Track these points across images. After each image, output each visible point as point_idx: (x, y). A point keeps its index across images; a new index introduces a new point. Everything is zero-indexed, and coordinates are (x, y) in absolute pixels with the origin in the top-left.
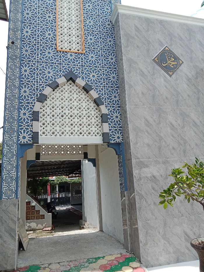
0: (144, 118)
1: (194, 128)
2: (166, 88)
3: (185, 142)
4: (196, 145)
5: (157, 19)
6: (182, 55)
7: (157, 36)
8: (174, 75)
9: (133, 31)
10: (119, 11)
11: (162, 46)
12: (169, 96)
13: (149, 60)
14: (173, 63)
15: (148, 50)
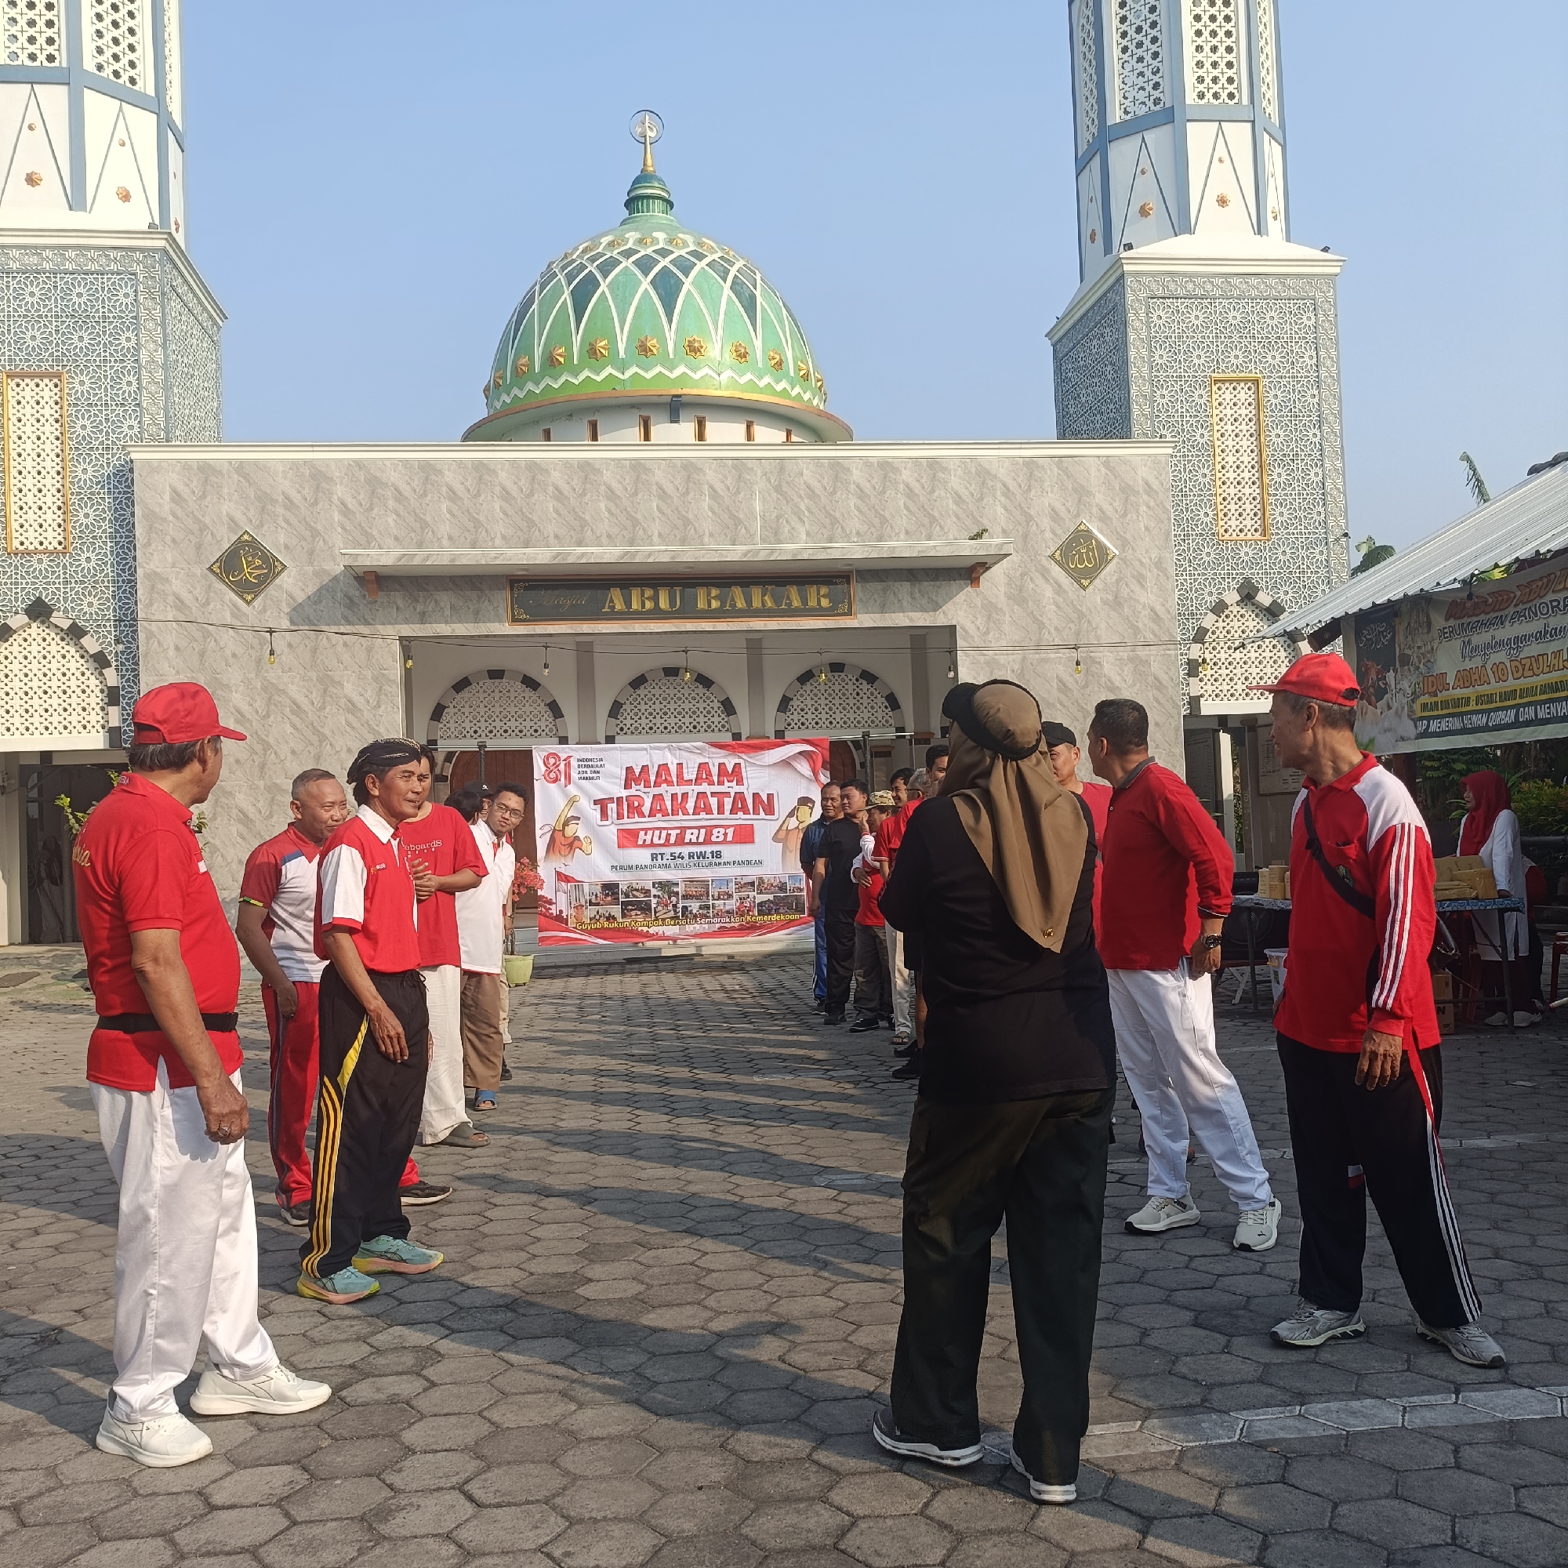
1: (293, 718)
5: (229, 461)
6: (286, 547)
7: (227, 507)
8: (259, 599)
9: (164, 504)
10: (134, 456)
11: (235, 533)
12: (240, 651)
13: (199, 570)
14: (258, 572)
15: (199, 547)
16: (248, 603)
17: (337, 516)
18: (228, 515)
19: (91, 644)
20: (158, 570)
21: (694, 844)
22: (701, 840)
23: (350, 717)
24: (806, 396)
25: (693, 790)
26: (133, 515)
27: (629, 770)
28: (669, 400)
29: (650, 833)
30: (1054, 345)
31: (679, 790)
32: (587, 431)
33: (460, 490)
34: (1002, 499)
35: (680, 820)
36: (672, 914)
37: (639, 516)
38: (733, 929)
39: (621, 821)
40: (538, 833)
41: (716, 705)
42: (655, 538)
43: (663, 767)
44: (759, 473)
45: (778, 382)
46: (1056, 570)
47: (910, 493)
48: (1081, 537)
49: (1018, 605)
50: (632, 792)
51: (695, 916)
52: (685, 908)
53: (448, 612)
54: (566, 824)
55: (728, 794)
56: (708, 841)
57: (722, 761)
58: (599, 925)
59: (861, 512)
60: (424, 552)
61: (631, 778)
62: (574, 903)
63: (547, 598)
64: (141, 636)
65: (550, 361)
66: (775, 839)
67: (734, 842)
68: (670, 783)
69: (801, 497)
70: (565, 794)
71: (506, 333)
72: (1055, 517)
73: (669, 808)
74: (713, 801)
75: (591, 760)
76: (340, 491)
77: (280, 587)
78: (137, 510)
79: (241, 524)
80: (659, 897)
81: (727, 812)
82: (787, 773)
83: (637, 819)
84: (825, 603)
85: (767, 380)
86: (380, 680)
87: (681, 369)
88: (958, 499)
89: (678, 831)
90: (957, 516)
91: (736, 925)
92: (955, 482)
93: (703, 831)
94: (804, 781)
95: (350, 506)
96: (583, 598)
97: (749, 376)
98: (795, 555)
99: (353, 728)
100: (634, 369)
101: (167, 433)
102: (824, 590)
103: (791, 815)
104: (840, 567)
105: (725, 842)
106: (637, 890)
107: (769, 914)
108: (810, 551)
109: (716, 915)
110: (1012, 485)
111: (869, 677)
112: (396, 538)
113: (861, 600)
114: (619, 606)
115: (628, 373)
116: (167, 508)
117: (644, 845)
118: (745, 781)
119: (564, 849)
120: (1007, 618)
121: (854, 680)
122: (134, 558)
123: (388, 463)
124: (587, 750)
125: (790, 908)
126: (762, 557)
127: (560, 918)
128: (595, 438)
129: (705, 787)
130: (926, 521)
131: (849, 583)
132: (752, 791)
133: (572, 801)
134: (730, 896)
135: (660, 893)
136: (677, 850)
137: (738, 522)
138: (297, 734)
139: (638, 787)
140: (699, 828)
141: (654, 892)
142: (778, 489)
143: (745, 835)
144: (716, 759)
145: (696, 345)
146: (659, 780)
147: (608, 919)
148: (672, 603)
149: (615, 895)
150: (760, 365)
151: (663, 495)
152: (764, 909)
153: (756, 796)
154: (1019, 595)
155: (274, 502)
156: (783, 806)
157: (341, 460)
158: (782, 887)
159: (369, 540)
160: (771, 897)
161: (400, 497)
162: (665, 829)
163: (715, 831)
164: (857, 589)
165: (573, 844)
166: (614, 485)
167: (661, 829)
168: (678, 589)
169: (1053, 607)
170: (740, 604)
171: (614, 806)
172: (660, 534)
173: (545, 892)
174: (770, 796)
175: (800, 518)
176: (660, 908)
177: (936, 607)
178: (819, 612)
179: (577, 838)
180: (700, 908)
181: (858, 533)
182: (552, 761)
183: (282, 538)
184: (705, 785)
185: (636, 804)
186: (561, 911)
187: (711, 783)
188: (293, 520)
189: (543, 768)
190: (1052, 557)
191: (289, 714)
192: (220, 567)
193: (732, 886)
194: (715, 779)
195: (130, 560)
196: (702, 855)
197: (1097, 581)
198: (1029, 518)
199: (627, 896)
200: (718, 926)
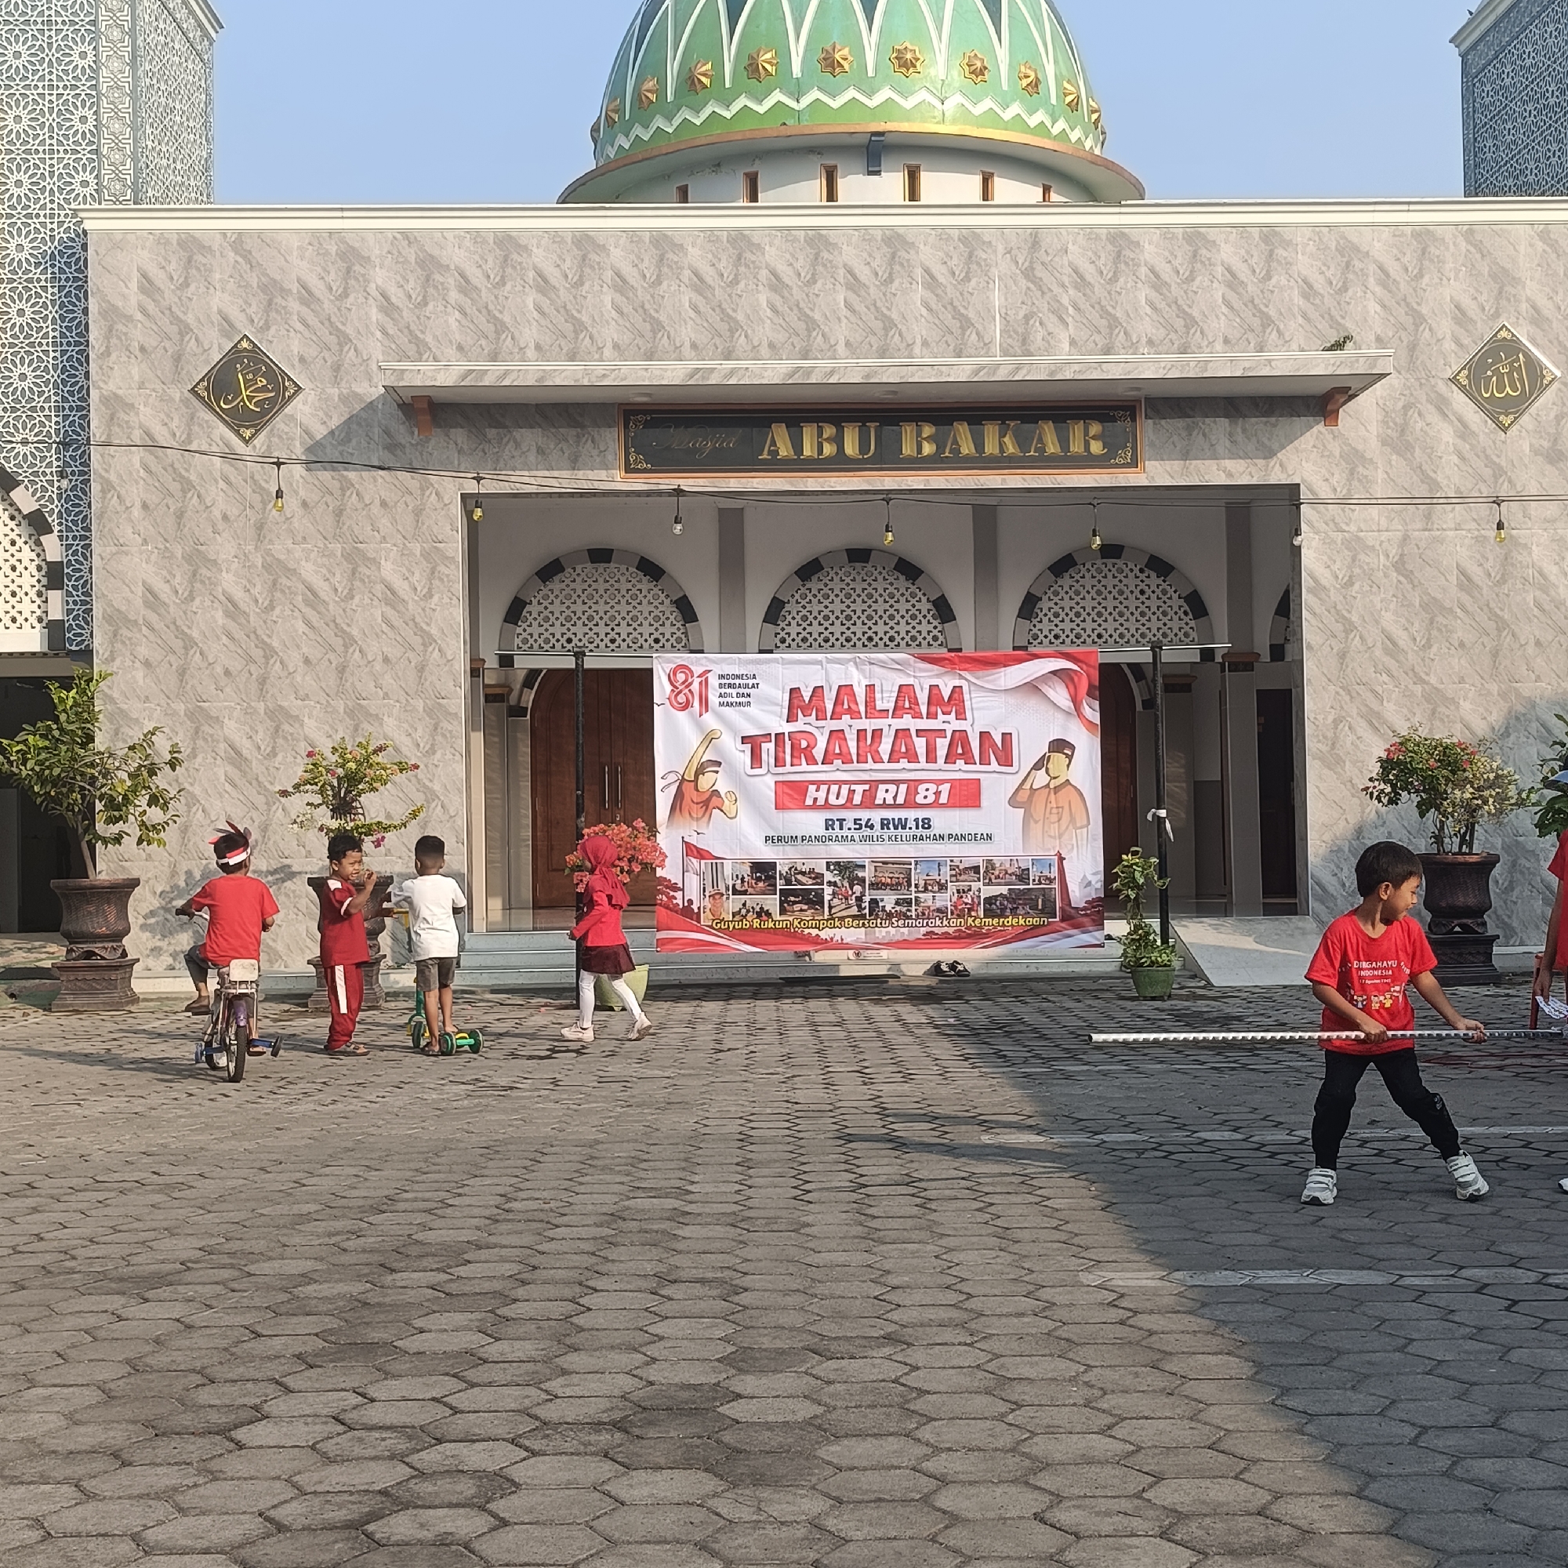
0: (144, 583)
1: (307, 610)
2: (228, 483)
3: (269, 652)
4: (307, 661)
5: (224, 233)
6: (302, 360)
7: (221, 300)
8: (262, 436)
9: (131, 297)
10: (88, 225)
11: (230, 338)
12: (233, 512)
13: (179, 392)
14: (262, 396)
15: (178, 358)
16: (246, 442)
17: (375, 314)
18: (220, 312)
19: (25, 499)
20: (120, 392)
21: (889, 806)
22: (900, 800)
23: (390, 613)
24: (1075, 136)
25: (890, 726)
26: (86, 311)
27: (794, 692)
28: (865, 139)
29: (824, 788)
30: (1464, 56)
31: (869, 725)
32: (741, 185)
33: (553, 275)
34: (1378, 289)
35: (870, 770)
36: (854, 911)
37: (817, 316)
38: (946, 935)
39: (780, 770)
40: (659, 784)
41: (925, 606)
42: (841, 349)
43: (845, 691)
44: (1001, 249)
45: (1031, 113)
46: (1460, 402)
47: (1233, 281)
48: (1503, 349)
49: (1398, 454)
50: (799, 725)
51: (890, 915)
52: (874, 902)
53: (532, 457)
54: (700, 771)
55: (941, 733)
56: (910, 803)
57: (934, 682)
58: (746, 924)
59: (1155, 309)
60: (498, 367)
61: (796, 704)
62: (709, 890)
63: (679, 439)
64: (95, 488)
65: (690, 84)
66: (1013, 802)
67: (951, 805)
68: (854, 714)
69: (1063, 286)
70: (699, 726)
71: (626, 42)
72: (1461, 317)
73: (854, 751)
74: (920, 744)
75: (738, 677)
76: (380, 277)
77: (292, 418)
78: (93, 305)
79: (238, 325)
80: (835, 884)
81: (941, 759)
82: (1033, 702)
83: (804, 767)
84: (1096, 447)
85: (1015, 109)
86: (433, 557)
87: (884, 94)
88: (1308, 290)
89: (867, 787)
90: (1305, 316)
91: (951, 930)
92: (1305, 264)
93: (903, 788)
94: (1059, 716)
95: (394, 300)
96: (729, 440)
97: (987, 104)
98: (1052, 373)
99: (392, 627)
100: (815, 94)
101: (135, 192)
102: (1095, 428)
103: (1037, 766)
104: (1121, 392)
105: (937, 804)
106: (803, 873)
107: (1002, 915)
108: (1076, 367)
109: (923, 915)
110: (1394, 269)
111: (1160, 566)
112: (460, 348)
113: (1152, 445)
114: (785, 451)
115: (806, 101)
116: (133, 301)
117: (815, 807)
118: (968, 714)
119: (697, 811)
120: (1381, 475)
121: (1136, 571)
122: (87, 375)
123: (449, 235)
124: (733, 663)
125: (1034, 907)
126: (1001, 375)
127: (687, 911)
128: (754, 198)
129: (907, 722)
130: (1256, 322)
131: (1134, 420)
132: (978, 729)
133: (709, 738)
134: (942, 887)
135: (837, 879)
136: (864, 815)
137: (966, 323)
138: (312, 636)
139: (807, 719)
140: (897, 782)
141: (828, 876)
142: (1029, 274)
143: (967, 795)
144: (925, 678)
145: (909, 56)
146: (839, 709)
147: (759, 915)
148: (864, 446)
149: (770, 880)
150: (1005, 87)
151: (854, 284)
152: (993, 908)
153: (984, 736)
154: (1399, 441)
155: (284, 292)
156: (1026, 751)
157: (381, 231)
158: (1023, 876)
159: (421, 349)
160: (1004, 890)
161: (466, 286)
162: (845, 782)
163: (922, 788)
164: (1147, 430)
165: (710, 802)
166: (782, 268)
167: (840, 783)
168: (872, 425)
169: (1455, 459)
170: (967, 448)
171: (771, 746)
172: (848, 344)
173: (669, 871)
174: (1007, 737)
175: (1061, 319)
176: (836, 901)
177: (1269, 454)
178: (1087, 461)
179: (716, 793)
180: (897, 903)
181: (1150, 342)
182: (681, 677)
183: (296, 347)
184: (907, 717)
185: (804, 744)
186: (690, 902)
187: (917, 715)
188: (312, 320)
189: (668, 688)
190: (1454, 380)
191: (302, 606)
192: (207, 389)
193: (946, 872)
194: (924, 709)
195: (81, 378)
196: (902, 824)
197: (1525, 419)
198: (1419, 319)
199: (788, 882)
200: (923, 930)
